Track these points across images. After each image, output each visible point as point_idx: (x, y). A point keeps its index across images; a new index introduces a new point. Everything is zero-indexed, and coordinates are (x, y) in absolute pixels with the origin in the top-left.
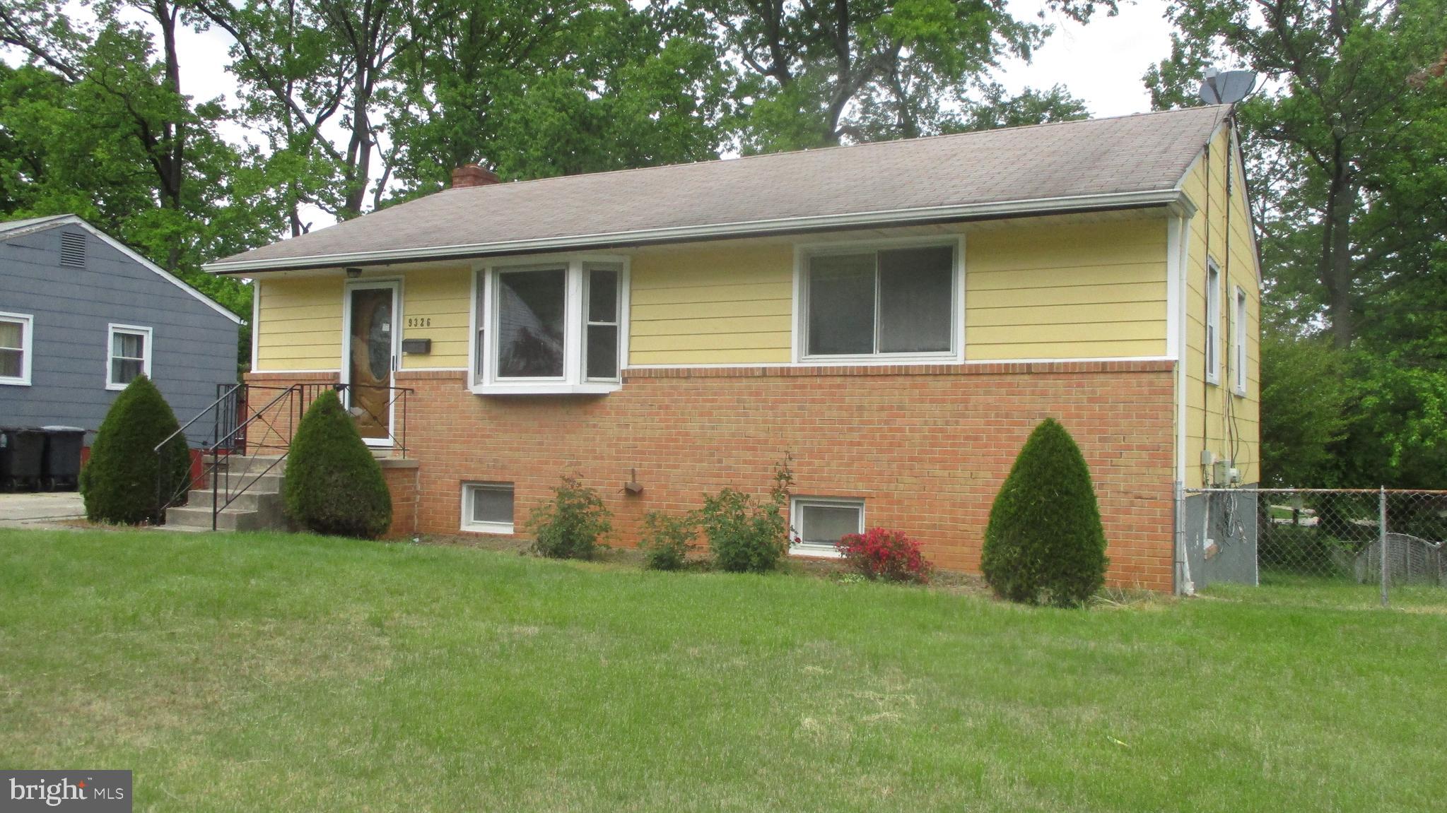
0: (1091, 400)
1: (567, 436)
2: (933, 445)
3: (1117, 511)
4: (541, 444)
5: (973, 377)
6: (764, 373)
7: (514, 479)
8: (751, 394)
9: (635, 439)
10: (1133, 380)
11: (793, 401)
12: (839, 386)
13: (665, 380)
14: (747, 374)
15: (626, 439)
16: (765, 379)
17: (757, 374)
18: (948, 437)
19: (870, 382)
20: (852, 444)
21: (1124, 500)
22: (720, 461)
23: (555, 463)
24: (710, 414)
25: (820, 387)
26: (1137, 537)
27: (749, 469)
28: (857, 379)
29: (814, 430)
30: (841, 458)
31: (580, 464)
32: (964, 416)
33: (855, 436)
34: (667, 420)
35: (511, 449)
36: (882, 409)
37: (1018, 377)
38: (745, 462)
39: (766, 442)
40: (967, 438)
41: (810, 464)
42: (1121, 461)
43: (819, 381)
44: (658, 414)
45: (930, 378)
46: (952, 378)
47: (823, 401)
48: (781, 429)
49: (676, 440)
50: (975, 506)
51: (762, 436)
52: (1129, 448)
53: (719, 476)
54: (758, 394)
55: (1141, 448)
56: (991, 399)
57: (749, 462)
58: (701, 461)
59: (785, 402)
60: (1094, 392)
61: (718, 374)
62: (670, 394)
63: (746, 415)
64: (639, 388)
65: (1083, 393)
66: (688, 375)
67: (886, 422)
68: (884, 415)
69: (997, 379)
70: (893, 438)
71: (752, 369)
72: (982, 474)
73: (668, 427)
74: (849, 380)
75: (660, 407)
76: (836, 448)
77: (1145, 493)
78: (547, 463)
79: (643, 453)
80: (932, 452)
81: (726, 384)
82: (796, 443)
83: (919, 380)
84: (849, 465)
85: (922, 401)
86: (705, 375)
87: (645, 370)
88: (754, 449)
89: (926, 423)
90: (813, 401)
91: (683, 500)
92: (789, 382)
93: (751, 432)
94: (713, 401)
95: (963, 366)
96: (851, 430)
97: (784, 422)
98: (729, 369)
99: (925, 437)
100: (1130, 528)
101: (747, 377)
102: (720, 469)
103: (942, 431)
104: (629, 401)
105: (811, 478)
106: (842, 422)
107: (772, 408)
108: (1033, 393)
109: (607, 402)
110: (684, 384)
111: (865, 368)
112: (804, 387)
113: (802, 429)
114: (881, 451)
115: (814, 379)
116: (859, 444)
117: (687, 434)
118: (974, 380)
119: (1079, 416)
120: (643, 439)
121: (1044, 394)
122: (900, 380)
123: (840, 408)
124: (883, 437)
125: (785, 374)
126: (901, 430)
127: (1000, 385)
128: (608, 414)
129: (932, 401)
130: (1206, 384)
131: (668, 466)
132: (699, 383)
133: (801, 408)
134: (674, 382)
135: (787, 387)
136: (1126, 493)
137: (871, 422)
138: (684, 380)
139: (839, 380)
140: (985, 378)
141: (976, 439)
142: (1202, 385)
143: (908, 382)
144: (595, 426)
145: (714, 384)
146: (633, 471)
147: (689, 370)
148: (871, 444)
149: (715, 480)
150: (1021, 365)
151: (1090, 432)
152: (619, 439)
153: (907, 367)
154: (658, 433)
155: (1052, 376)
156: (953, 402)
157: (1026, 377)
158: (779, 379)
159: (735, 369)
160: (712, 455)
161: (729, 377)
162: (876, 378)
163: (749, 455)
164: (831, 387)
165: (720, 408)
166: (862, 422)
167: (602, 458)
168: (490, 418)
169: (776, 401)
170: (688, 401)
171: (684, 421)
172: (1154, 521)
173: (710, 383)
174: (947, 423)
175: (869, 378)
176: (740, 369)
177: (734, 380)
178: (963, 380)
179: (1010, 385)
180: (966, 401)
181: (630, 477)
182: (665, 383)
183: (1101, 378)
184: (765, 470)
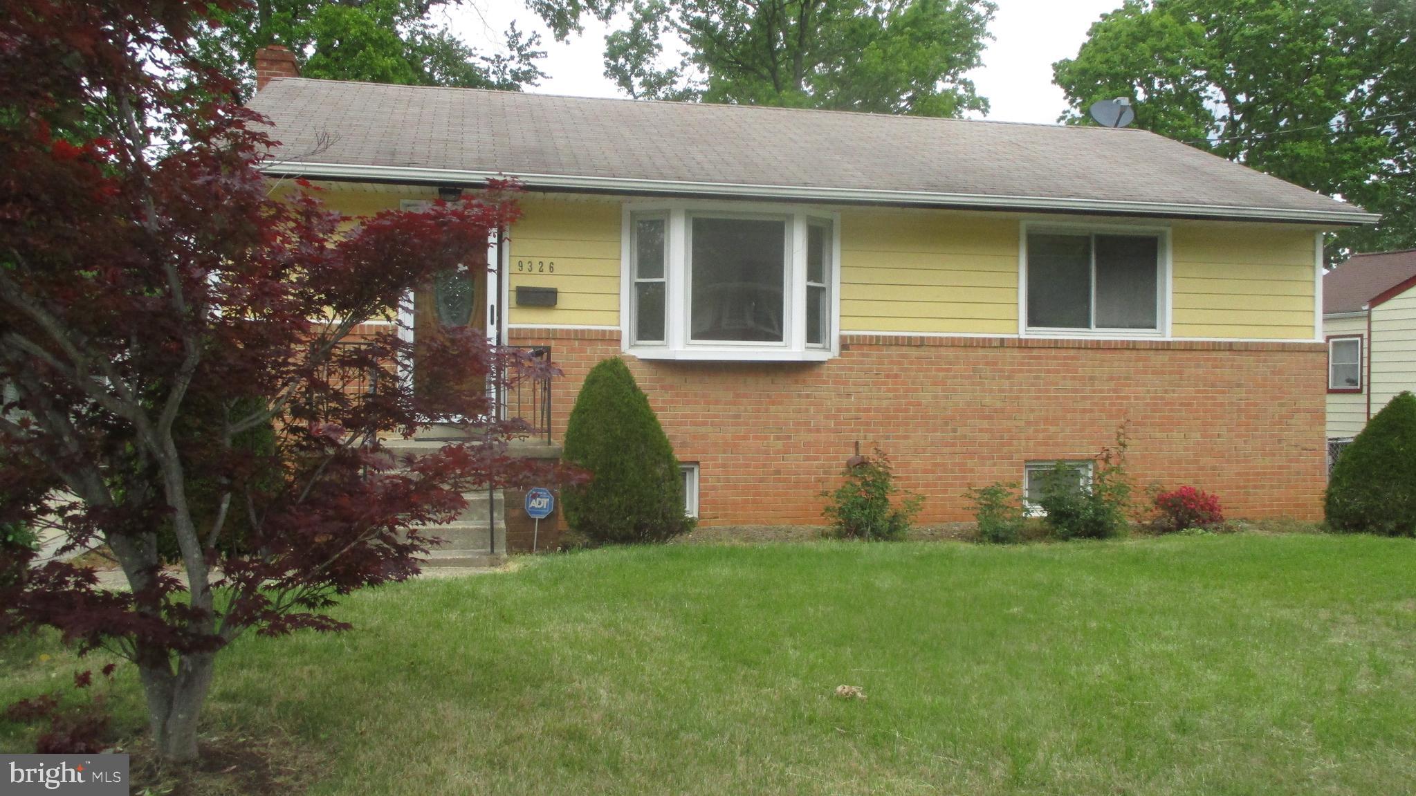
0: (1273, 373)
1: (773, 408)
2: (1155, 411)
3: (1291, 461)
4: (738, 416)
7: (699, 458)
8: (987, 364)
9: (858, 410)
10: (1301, 357)
11: (1029, 371)
12: (1073, 358)
13: (894, 348)
14: (985, 344)
15: (848, 410)
17: (995, 344)
18: (1167, 404)
19: (1099, 355)
20: (1084, 411)
21: (1294, 451)
22: (955, 431)
23: (756, 438)
24: (944, 383)
25: (1055, 358)
26: (1304, 480)
27: (985, 437)
28: (1089, 351)
29: (1049, 398)
30: (1075, 424)
31: (789, 438)
32: (1179, 385)
33: (1087, 404)
34: (896, 390)
35: (694, 424)
36: (1111, 379)
37: (1224, 353)
38: (981, 430)
39: (1002, 411)
40: (1181, 404)
41: (1044, 431)
42: (1293, 422)
43: (1053, 352)
44: (885, 383)
45: (1152, 352)
46: (1170, 352)
47: (1058, 372)
48: (1018, 398)
49: (907, 410)
50: (1188, 462)
51: (999, 404)
52: (1298, 411)
53: (953, 445)
54: (994, 363)
55: (1307, 411)
56: (1200, 371)
57: (987, 431)
58: (935, 431)
59: (1021, 371)
60: (1275, 367)
61: (954, 343)
62: (899, 363)
63: (982, 384)
64: (863, 355)
65: (1268, 367)
66: (921, 343)
67: (1115, 391)
68: (1112, 384)
70: (1121, 404)
71: (990, 339)
72: (1193, 435)
73: (896, 397)
74: (1082, 352)
75: (888, 376)
76: (1069, 415)
78: (745, 438)
79: (868, 424)
80: (1153, 417)
81: (961, 353)
82: (1032, 411)
83: (1143, 354)
84: (1082, 430)
85: (1146, 372)
86: (939, 343)
87: (871, 337)
88: (990, 417)
89: (1148, 391)
90: (1048, 371)
91: (915, 472)
92: (1025, 353)
93: (987, 401)
94: (948, 370)
95: (1168, 342)
96: (1084, 398)
97: (1021, 391)
98: (965, 339)
99: (1147, 404)
100: (1299, 473)
101: (983, 347)
102: (955, 438)
103: (1162, 398)
104: (851, 369)
105: (1046, 444)
106: (1076, 391)
107: (1009, 378)
108: (1232, 366)
109: (824, 371)
110: (914, 352)
111: (1098, 342)
112: (1039, 358)
113: (1038, 398)
114: (1111, 417)
116: (1092, 411)
117: (919, 404)
120: (868, 410)
121: (1240, 367)
122: (1127, 354)
123: (1074, 378)
124: (1112, 404)
126: (1128, 398)
127: (1208, 360)
128: (825, 382)
129: (1154, 373)
131: (898, 437)
132: (932, 352)
133: (1036, 378)
134: (905, 350)
135: (1024, 358)
136: (1297, 446)
137: (1101, 391)
138: (914, 348)
139: (1072, 353)
140: (1194, 353)
141: (1189, 404)
143: (1133, 354)
144: (808, 396)
145: (950, 353)
146: (857, 443)
147: (922, 338)
148: (1101, 411)
149: (948, 450)
150: (1225, 343)
152: (839, 410)
153: (1134, 342)
154: (885, 403)
155: (1246, 353)
156: (1171, 373)
157: (1228, 353)
158: (1016, 350)
159: (972, 339)
160: (946, 424)
161: (965, 346)
163: (985, 424)
164: (1065, 358)
165: (955, 377)
166: (1094, 392)
167: (818, 431)
168: (663, 387)
169: (1013, 371)
170: (920, 370)
171: (916, 390)
173: (943, 352)
174: (1166, 392)
175: (1100, 351)
176: (978, 339)
177: (970, 349)
178: (1179, 355)
179: (1215, 360)
180: (1180, 373)
181: (852, 450)
182: (894, 352)
183: (1279, 356)
184: (1002, 438)
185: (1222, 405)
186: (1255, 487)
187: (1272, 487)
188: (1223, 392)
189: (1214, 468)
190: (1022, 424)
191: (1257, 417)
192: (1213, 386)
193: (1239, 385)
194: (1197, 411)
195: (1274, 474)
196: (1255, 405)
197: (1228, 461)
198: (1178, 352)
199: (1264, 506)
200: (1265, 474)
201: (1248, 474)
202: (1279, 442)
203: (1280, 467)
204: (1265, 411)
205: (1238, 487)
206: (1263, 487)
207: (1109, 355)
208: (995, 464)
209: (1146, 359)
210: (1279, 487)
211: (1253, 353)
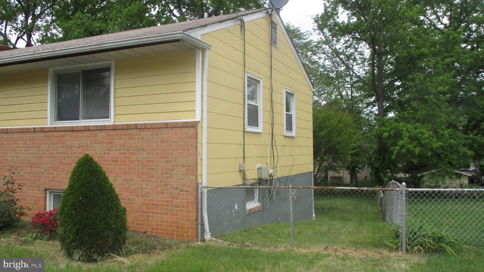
0: (162, 142)
5: (114, 131)
6: (35, 130)
8: (30, 140)
10: (179, 131)
11: (46, 143)
12: (63, 136)
16: (35, 133)
17: (32, 130)
19: (74, 134)
21: (176, 192)
24: (15, 150)
25: (56, 136)
26: (182, 211)
27: (29, 176)
28: (70, 132)
29: (54, 157)
30: (64, 171)
32: (111, 150)
33: (69, 160)
36: (79, 147)
37: (132, 131)
38: (28, 173)
39: (36, 163)
40: (112, 161)
41: (53, 174)
42: (174, 172)
43: (56, 134)
45: (98, 132)
46: (106, 131)
47: (57, 143)
48: (41, 157)
51: (35, 160)
52: (177, 166)
54: (32, 140)
55: (183, 166)
56: (122, 142)
59: (43, 144)
60: (163, 138)
63: (28, 150)
65: (159, 138)
66: (7, 131)
68: (80, 150)
69: (124, 132)
71: (30, 128)
72: (118, 179)
74: (67, 132)
77: (185, 188)
81: (21, 135)
82: (47, 164)
83: (94, 132)
85: (95, 143)
86: (13, 131)
88: (31, 167)
90: (53, 143)
92: (44, 134)
93: (30, 159)
94: (16, 144)
95: (113, 125)
96: (68, 157)
100: (178, 206)
101: (29, 132)
103: (103, 157)
105: (53, 181)
106: (64, 153)
107: (38, 147)
108: (138, 138)
110: (5, 136)
112: (49, 136)
113: (49, 157)
115: (54, 133)
117: (7, 160)
118: (115, 133)
119: (157, 150)
121: (143, 139)
123: (64, 147)
125: (42, 130)
127: (125, 135)
129: (99, 143)
130: (244, 131)
132: (11, 135)
133: (49, 147)
134: (2, 135)
135: (44, 137)
136: (176, 188)
137: (75, 154)
138: (5, 134)
139: (63, 133)
140: (119, 131)
141: (116, 161)
142: (242, 133)
147: (7, 129)
150: (133, 124)
151: (162, 158)
155: (146, 130)
156: (107, 143)
157: (135, 130)
158: (41, 133)
159: (23, 128)
160: (16, 169)
161: (22, 132)
162: (77, 132)
164: (61, 136)
165: (19, 147)
166: (72, 154)
169: (39, 144)
170: (7, 144)
171: (6, 153)
172: (188, 203)
175: (74, 132)
176: (26, 128)
178: (111, 132)
179: (129, 134)
180: (111, 143)
183: (166, 131)
184: (36, 177)
185: (133, 161)
186: (152, 213)
187: (162, 213)
188: (134, 154)
189: (129, 199)
190: (43, 170)
191: (153, 169)
192: (128, 150)
193: (143, 150)
194: (120, 165)
195: (163, 205)
196: (152, 161)
197: (137, 196)
198: (111, 131)
199: (157, 225)
200: (158, 205)
201: (148, 204)
202: (166, 185)
203: (167, 201)
204: (158, 165)
205: (143, 212)
206: (157, 213)
207: (79, 134)
208: (33, 190)
209: (95, 136)
210: (166, 214)
211: (150, 130)
